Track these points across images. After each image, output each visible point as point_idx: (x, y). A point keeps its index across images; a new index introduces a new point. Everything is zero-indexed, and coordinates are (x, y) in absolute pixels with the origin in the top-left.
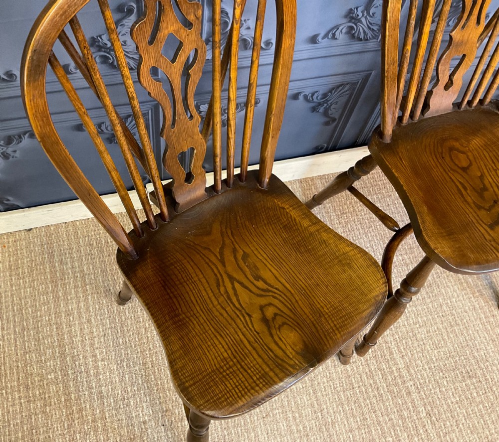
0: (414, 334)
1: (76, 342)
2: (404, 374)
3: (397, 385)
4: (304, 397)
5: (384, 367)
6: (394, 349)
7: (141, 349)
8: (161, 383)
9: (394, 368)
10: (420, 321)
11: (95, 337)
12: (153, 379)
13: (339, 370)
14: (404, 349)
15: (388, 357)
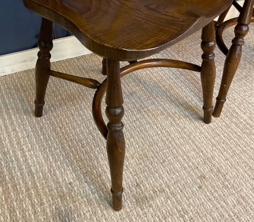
0: (247, 101)
1: (6, 144)
2: (250, 122)
3: (247, 128)
4: (187, 146)
5: (235, 120)
6: (238, 111)
7: (59, 140)
8: (79, 157)
9: (242, 120)
10: (248, 94)
11: (21, 138)
12: (72, 156)
13: (206, 127)
14: (244, 109)
15: (235, 115)
